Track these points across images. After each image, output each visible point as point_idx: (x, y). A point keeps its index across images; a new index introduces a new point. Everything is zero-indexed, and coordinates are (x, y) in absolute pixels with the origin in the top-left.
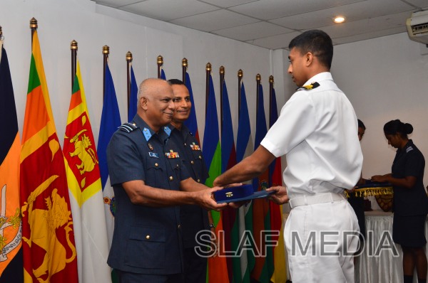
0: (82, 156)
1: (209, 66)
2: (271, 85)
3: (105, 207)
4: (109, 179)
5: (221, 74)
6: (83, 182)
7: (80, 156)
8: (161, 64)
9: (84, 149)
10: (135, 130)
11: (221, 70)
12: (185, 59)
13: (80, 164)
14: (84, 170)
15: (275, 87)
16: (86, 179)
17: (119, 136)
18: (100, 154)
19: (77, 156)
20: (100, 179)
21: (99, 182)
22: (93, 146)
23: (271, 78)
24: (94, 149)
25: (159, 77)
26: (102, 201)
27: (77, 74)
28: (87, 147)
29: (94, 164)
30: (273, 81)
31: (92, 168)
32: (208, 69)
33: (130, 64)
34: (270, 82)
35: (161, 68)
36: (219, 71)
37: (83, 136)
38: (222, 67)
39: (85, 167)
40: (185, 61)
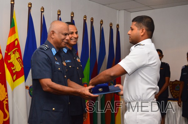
0: (15, 62)
1: (85, 17)
2: (118, 29)
3: (26, 91)
5: (91, 22)
6: (15, 77)
7: (13, 63)
8: (60, 15)
9: (16, 59)
12: (72, 12)
13: (13, 67)
14: (15, 71)
16: (16, 75)
19: (12, 62)
21: (23, 77)
22: (20, 58)
23: (118, 25)
24: (21, 59)
26: (25, 88)
27: (13, 17)
28: (17, 58)
29: (21, 67)
30: (119, 27)
31: (20, 69)
32: (85, 19)
33: (43, 13)
34: (117, 27)
35: (59, 16)
36: (90, 20)
37: (16, 52)
38: (92, 18)
39: (16, 69)
40: (73, 14)
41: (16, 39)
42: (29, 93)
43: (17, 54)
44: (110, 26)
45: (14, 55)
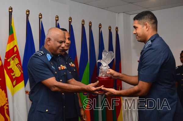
1: (83, 21)
2: (117, 32)
3: (26, 96)
4: (28, 81)
5: (90, 26)
6: (14, 82)
7: (13, 69)
8: (58, 20)
9: (15, 65)
10: (43, 55)
11: (90, 24)
12: (70, 17)
13: (13, 73)
14: (15, 76)
15: (119, 33)
16: (16, 81)
17: (34, 58)
18: (24, 67)
19: (11, 68)
20: (23, 81)
21: (23, 83)
22: (20, 63)
23: (117, 28)
24: (21, 65)
25: (56, 27)
26: (24, 93)
27: (12, 25)
28: (17, 64)
29: (20, 73)
30: (118, 30)
31: (20, 75)
32: (83, 23)
33: (41, 20)
34: (116, 30)
35: (57, 22)
36: (89, 24)
37: (15, 58)
38: (90, 22)
39: (16, 74)
40: (71, 19)
41: (15, 45)
42: (29, 98)
43: (16, 60)
44: (109, 29)
45: (13, 61)
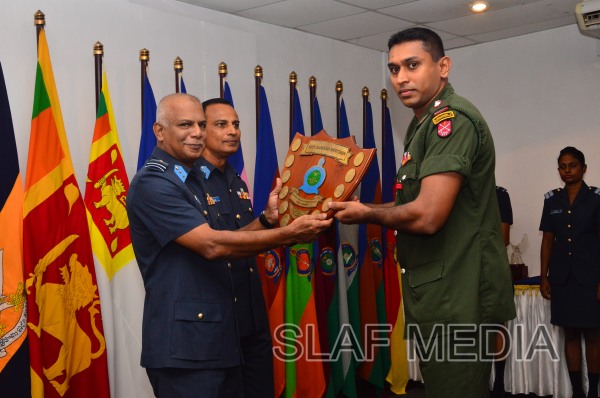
0: (112, 206)
1: (294, 76)
2: (384, 102)
5: (311, 88)
6: (114, 243)
7: (108, 208)
8: (225, 75)
9: (115, 196)
11: (311, 82)
12: (258, 66)
13: (109, 218)
14: (115, 227)
16: (118, 239)
19: (105, 207)
23: (384, 93)
25: (221, 93)
27: (103, 89)
28: (119, 194)
30: (387, 97)
32: (293, 81)
33: (180, 75)
34: (382, 98)
35: (224, 80)
37: (113, 179)
38: (313, 77)
39: (117, 223)
40: (259, 70)
41: (112, 144)
43: (116, 186)
44: (364, 97)
45: (108, 187)
